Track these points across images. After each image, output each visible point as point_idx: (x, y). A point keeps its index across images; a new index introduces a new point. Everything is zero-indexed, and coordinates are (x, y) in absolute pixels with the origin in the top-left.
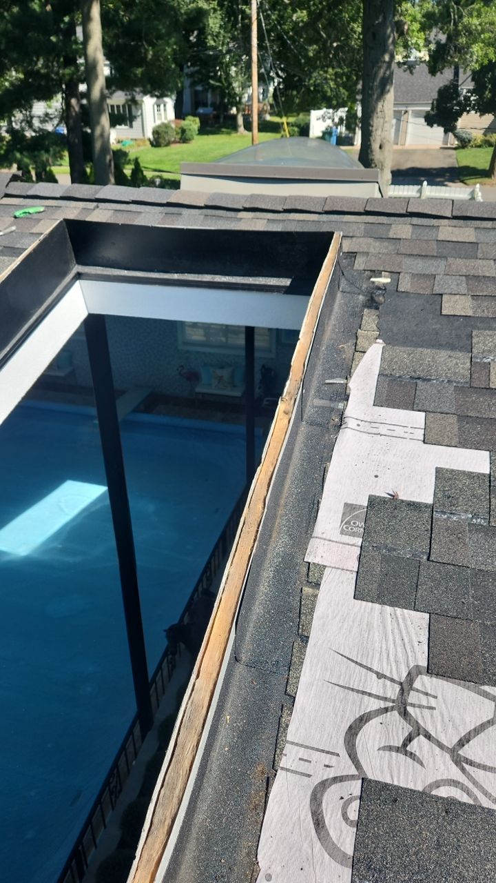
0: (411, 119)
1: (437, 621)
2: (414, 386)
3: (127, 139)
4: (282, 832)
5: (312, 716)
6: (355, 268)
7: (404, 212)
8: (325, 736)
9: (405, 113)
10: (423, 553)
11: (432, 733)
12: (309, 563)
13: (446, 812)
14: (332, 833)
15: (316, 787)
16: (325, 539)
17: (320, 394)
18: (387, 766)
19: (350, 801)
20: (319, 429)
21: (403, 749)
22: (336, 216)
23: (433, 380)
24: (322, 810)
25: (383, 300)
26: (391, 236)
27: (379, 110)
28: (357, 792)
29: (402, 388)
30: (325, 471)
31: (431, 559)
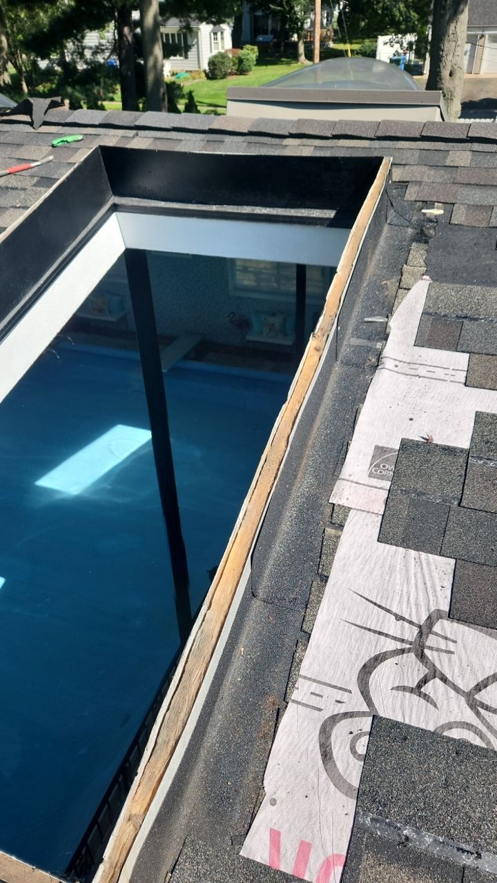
0: (487, 43)
1: (462, 567)
2: (459, 325)
3: (182, 70)
4: (289, 760)
5: (327, 653)
6: (405, 199)
7: (465, 137)
8: (339, 673)
9: (481, 38)
10: (454, 498)
11: (448, 676)
12: (334, 504)
13: (457, 753)
14: (339, 764)
15: (326, 721)
16: (352, 482)
17: (358, 333)
18: (399, 705)
19: (359, 736)
20: (353, 369)
21: (418, 690)
22: (388, 142)
23: (481, 319)
24: (330, 743)
25: (434, 233)
26: (448, 164)
27: (451, 32)
28: (367, 728)
29: (446, 328)
30: (357, 412)
31: (462, 505)
